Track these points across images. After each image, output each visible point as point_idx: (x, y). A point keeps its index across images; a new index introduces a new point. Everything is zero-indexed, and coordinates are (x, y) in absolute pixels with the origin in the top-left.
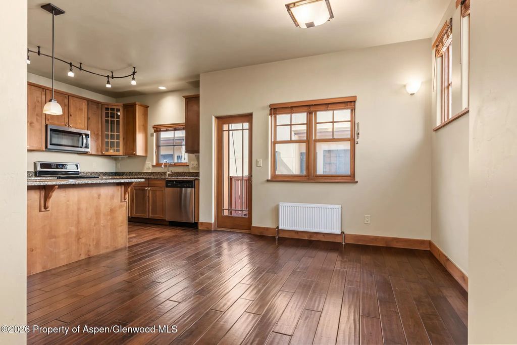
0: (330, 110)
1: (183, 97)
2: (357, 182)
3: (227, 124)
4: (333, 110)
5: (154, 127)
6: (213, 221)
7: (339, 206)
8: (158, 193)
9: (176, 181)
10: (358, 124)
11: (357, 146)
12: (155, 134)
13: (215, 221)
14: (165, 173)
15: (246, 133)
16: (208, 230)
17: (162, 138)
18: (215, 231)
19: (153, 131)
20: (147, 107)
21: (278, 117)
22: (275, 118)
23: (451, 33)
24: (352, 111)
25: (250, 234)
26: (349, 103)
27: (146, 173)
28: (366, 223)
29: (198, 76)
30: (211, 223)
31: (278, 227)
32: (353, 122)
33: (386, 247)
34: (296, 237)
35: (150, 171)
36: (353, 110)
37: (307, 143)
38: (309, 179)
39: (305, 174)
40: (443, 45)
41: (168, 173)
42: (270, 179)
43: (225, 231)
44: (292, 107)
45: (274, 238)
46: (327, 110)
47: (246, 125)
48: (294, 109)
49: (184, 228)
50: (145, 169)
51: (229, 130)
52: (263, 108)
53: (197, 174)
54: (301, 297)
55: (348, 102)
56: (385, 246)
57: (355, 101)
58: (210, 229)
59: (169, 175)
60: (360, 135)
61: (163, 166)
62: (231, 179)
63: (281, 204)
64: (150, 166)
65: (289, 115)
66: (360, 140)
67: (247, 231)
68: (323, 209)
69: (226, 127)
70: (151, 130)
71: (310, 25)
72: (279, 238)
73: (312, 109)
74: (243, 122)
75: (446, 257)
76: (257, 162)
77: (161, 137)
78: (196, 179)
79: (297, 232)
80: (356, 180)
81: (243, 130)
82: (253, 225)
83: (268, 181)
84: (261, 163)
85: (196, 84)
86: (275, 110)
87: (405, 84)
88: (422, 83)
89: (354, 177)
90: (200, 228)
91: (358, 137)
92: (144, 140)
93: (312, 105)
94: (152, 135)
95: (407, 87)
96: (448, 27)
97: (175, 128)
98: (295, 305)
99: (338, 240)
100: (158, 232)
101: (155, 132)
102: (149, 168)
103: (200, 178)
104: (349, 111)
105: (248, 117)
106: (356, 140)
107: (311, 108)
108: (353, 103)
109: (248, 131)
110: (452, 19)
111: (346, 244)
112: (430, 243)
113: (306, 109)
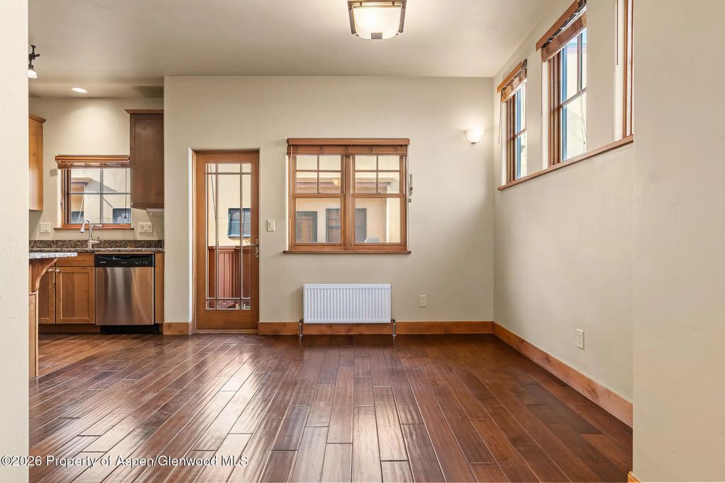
0: (374, 154)
1: (127, 110)
2: (410, 252)
3: (214, 162)
4: (377, 155)
5: (57, 158)
6: (190, 320)
7: (388, 286)
8: (77, 278)
9: (117, 256)
10: (411, 175)
11: (410, 205)
12: (59, 171)
13: (193, 320)
14: (84, 243)
15: (247, 180)
16: (182, 335)
17: (75, 179)
18: (195, 335)
19: (55, 165)
20: (42, 121)
21: (299, 157)
22: (295, 158)
23: (526, 77)
24: (401, 158)
25: (256, 334)
26: (399, 147)
27: (41, 242)
28: (421, 305)
29: (162, 79)
30: (187, 324)
31: (302, 321)
32: (403, 172)
33: (445, 335)
34: (329, 332)
35: (49, 238)
36: (403, 157)
37: (343, 198)
38: (345, 249)
39: (339, 242)
40: (512, 89)
41: (91, 242)
42: (287, 249)
43: (214, 334)
44: (321, 146)
45: (296, 336)
46: (370, 153)
47: (247, 167)
48: (325, 148)
49: (135, 336)
50: (38, 234)
51: (217, 174)
52: (278, 144)
53: (160, 243)
54: (386, 410)
55: (398, 145)
56: (443, 333)
57: (406, 146)
58: (185, 333)
59: (93, 246)
60: (413, 191)
61: (83, 230)
62: (211, 250)
63: (307, 286)
64: (50, 229)
65: (315, 157)
66: (414, 197)
67: (251, 331)
68: (367, 290)
69: (212, 167)
70: (50, 164)
71: (377, 36)
72: (304, 336)
73: (350, 150)
74: (241, 162)
75: (519, 338)
76: (267, 224)
77: (72, 176)
78: (159, 252)
79: (330, 325)
80: (409, 249)
81: (241, 174)
82: (262, 320)
83: (285, 252)
84: (273, 226)
85: (156, 92)
86: (295, 147)
87: (466, 129)
88: (485, 130)
89: (406, 246)
90: (166, 332)
91: (411, 193)
92: (36, 181)
93: (350, 145)
94: (53, 173)
95: (467, 134)
96: (521, 69)
97: (105, 162)
98: (387, 421)
99: (386, 331)
100: (86, 347)
101: (60, 167)
102: (47, 233)
103: (166, 250)
104: (398, 158)
105: (252, 155)
106: (408, 197)
107: (348, 149)
108: (404, 148)
109: (250, 176)
110: (526, 60)
111: (398, 336)
112: (493, 325)
113: (341, 149)
